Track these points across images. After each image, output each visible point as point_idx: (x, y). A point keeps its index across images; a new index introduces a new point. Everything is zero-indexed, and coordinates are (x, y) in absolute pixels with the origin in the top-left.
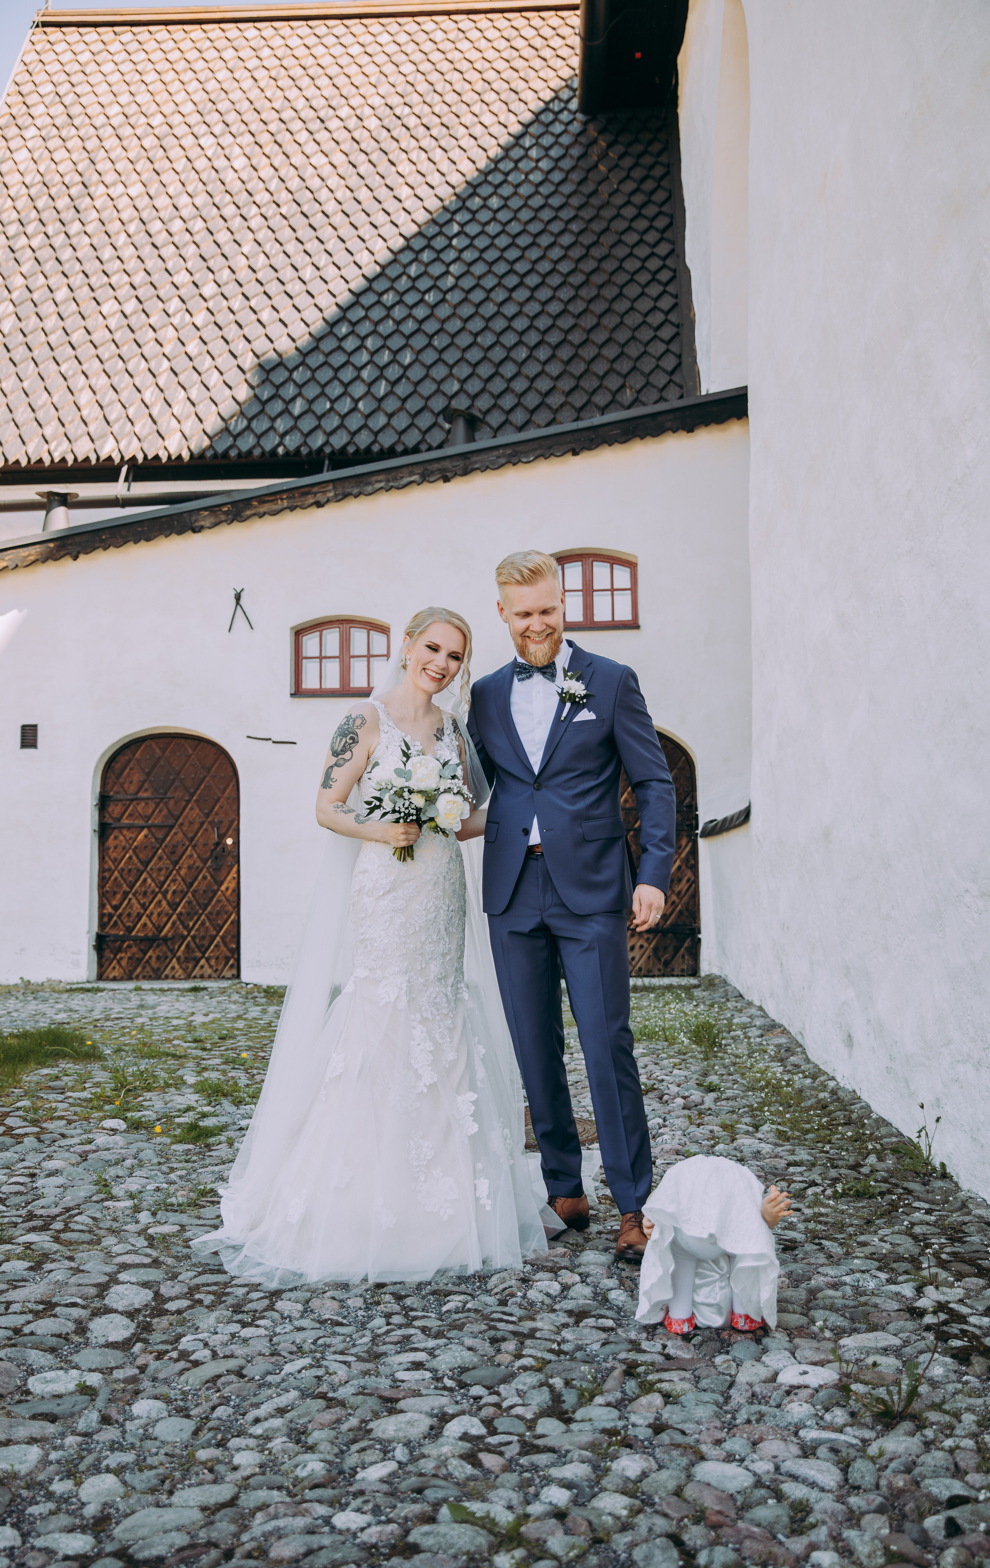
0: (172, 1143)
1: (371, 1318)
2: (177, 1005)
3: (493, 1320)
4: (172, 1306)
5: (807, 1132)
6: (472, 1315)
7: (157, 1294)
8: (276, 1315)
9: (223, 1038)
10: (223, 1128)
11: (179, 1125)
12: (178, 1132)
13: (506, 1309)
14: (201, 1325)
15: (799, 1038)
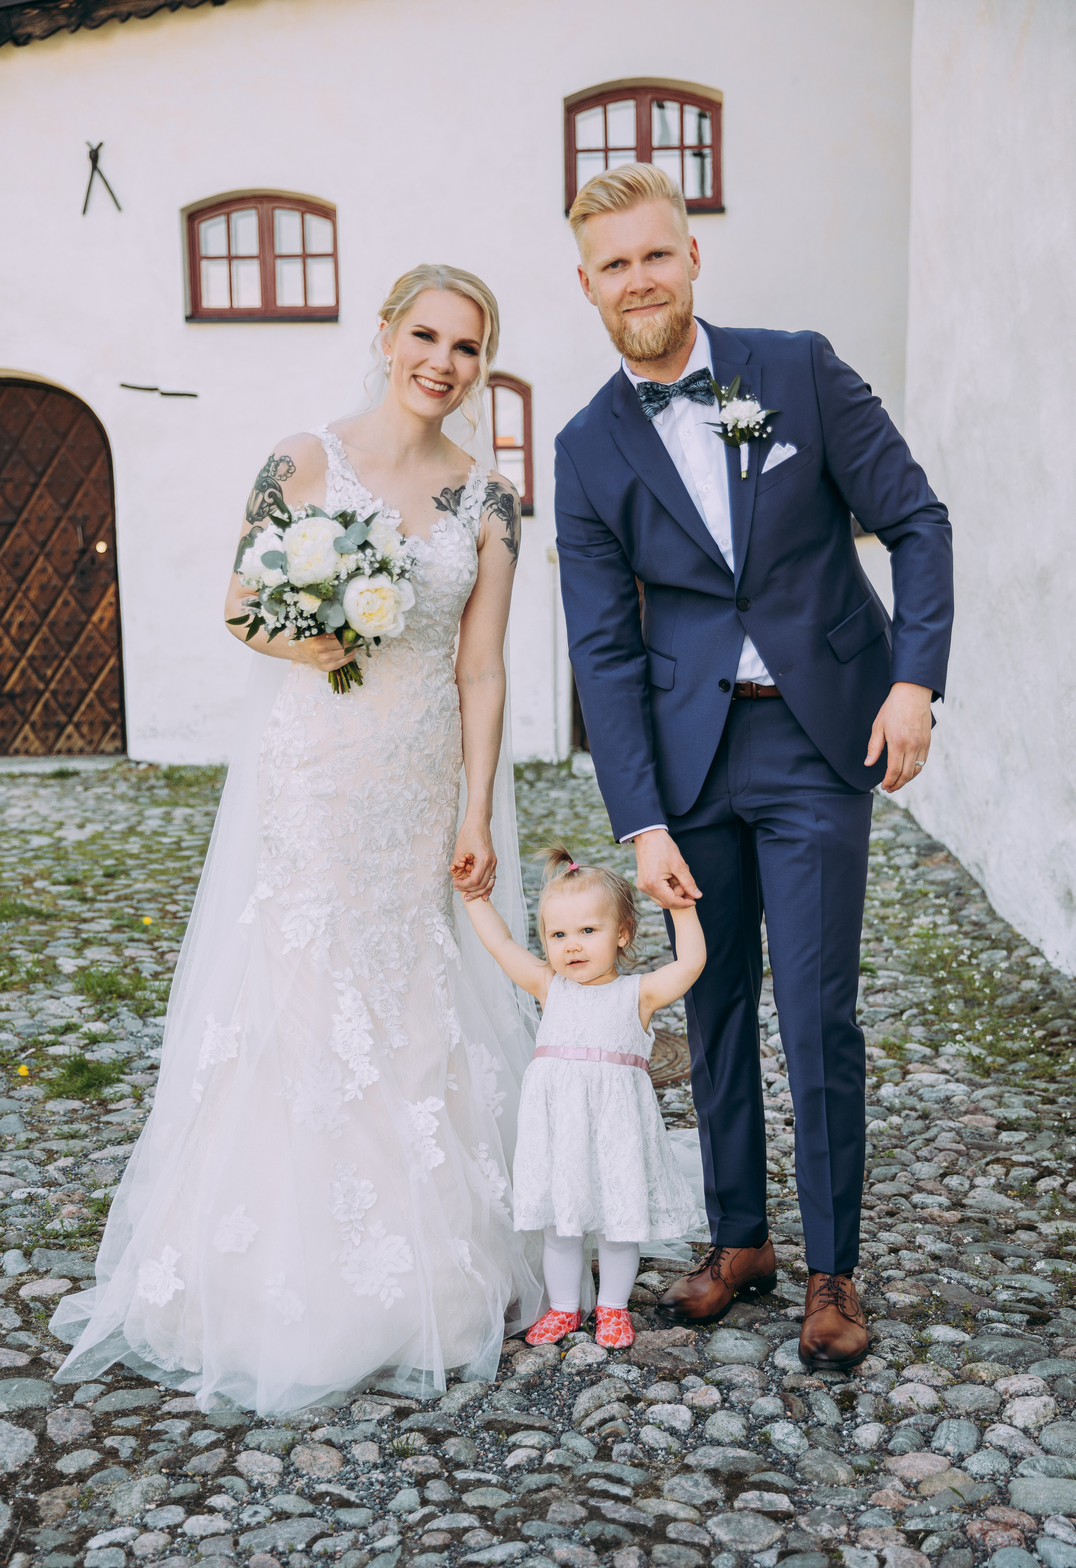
0: (48, 1098)
1: (394, 1487)
2: (37, 805)
3: (593, 1493)
4: (68, 1464)
5: (1015, 1057)
6: (557, 1478)
7: (43, 1438)
8: (239, 1484)
9: (110, 875)
10: (124, 1065)
11: (56, 1059)
12: (54, 1073)
13: (612, 1469)
14: (118, 1506)
15: (974, 872)
